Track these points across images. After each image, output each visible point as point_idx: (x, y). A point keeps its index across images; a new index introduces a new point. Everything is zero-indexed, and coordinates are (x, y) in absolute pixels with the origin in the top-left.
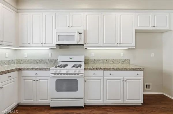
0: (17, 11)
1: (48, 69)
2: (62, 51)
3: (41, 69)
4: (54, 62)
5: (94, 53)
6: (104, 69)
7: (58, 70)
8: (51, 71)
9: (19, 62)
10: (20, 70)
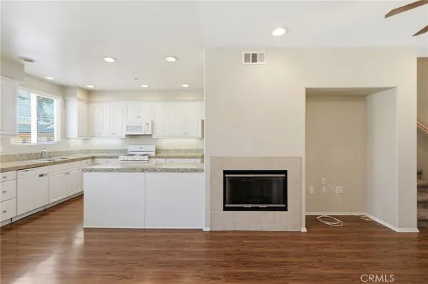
0: (89, 102)
1: (117, 157)
2: (133, 140)
3: (111, 158)
4: (125, 152)
5: (166, 144)
6: (166, 158)
7: (126, 158)
8: (120, 159)
9: (88, 151)
10: (93, 158)
